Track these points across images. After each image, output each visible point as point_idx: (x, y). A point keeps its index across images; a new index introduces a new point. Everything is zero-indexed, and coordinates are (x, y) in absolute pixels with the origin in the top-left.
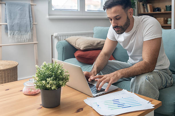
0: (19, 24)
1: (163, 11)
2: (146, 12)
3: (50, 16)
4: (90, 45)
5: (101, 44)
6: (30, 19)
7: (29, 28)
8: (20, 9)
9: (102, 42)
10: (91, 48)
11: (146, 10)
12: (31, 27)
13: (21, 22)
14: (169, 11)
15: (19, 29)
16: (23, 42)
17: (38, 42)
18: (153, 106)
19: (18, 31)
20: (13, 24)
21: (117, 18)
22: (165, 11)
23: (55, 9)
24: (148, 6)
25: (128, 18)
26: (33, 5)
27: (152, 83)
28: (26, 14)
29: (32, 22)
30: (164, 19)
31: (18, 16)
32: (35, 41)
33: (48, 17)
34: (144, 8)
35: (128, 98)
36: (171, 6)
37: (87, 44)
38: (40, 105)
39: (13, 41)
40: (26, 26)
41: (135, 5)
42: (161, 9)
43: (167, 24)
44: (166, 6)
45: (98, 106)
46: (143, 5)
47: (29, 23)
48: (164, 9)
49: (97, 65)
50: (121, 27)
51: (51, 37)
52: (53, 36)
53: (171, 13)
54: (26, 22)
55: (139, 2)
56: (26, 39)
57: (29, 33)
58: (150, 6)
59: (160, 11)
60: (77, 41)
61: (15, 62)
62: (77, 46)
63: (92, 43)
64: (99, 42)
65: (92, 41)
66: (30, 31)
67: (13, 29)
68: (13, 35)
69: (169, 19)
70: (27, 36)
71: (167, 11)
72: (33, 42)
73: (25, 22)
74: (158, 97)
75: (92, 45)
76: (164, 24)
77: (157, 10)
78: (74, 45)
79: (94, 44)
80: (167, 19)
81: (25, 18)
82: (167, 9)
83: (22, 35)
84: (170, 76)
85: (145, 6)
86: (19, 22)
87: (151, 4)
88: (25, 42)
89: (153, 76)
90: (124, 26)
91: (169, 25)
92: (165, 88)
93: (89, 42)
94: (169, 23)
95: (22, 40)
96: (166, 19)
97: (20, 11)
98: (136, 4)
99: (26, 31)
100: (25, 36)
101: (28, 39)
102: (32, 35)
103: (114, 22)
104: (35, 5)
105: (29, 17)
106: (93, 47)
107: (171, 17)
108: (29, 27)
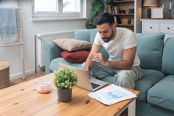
0: (7, 27)
1: (127, 13)
2: (114, 13)
3: (34, 18)
4: (76, 47)
5: (84, 45)
6: (17, 22)
7: (16, 31)
8: (8, 13)
9: (85, 44)
10: (76, 49)
11: (113, 11)
12: (18, 29)
13: (8, 25)
14: (132, 14)
15: (7, 31)
16: (11, 44)
17: (23, 43)
18: (136, 96)
19: (6, 33)
20: (2, 27)
21: (105, 32)
22: (129, 13)
23: (37, 12)
24: (115, 8)
25: (113, 31)
26: (19, 9)
27: (130, 77)
28: (13, 17)
29: (18, 25)
30: (128, 20)
31: (6, 20)
32: (21, 42)
33: (32, 19)
34: (112, 10)
35: (117, 91)
36: (134, 10)
37: (73, 46)
38: (57, 101)
39: (2, 43)
40: (13, 29)
41: (105, 8)
42: (126, 11)
43: (130, 24)
44: (130, 9)
45: (100, 98)
46: (111, 8)
47: (16, 26)
48: (128, 12)
49: (88, 65)
50: (108, 38)
51: (34, 37)
52: (37, 36)
53: (134, 15)
54: (14, 25)
55: (107, 5)
56: (13, 41)
57: (16, 35)
58: (117, 8)
59: (125, 13)
60: (64, 43)
61: (6, 62)
62: (64, 48)
63: (77, 45)
64: (82, 44)
65: (77, 43)
66: (17, 33)
67: (2, 31)
68: (2, 37)
69: (132, 20)
70: (14, 38)
71: (130, 13)
72: (19, 43)
73: (12, 25)
74: (134, 87)
75: (77, 47)
76: (128, 24)
77: (122, 12)
78: (61, 46)
79: (79, 46)
80: (131, 20)
81: (13, 21)
82: (130, 11)
83: (9, 37)
84: (141, 71)
85: (113, 9)
86: (7, 25)
87: (117, 7)
88: (12, 43)
89: (130, 72)
90: (110, 37)
91: (132, 25)
92: (138, 80)
93: (75, 45)
94: (132, 23)
95: (9, 41)
96: (129, 20)
97: (7, 15)
98: (105, 6)
99: (14, 33)
100: (12, 38)
101: (15, 40)
102: (19, 36)
103: (103, 35)
104: (21, 9)
105: (16, 20)
106: (78, 49)
107: (133, 19)
108: (16, 29)
